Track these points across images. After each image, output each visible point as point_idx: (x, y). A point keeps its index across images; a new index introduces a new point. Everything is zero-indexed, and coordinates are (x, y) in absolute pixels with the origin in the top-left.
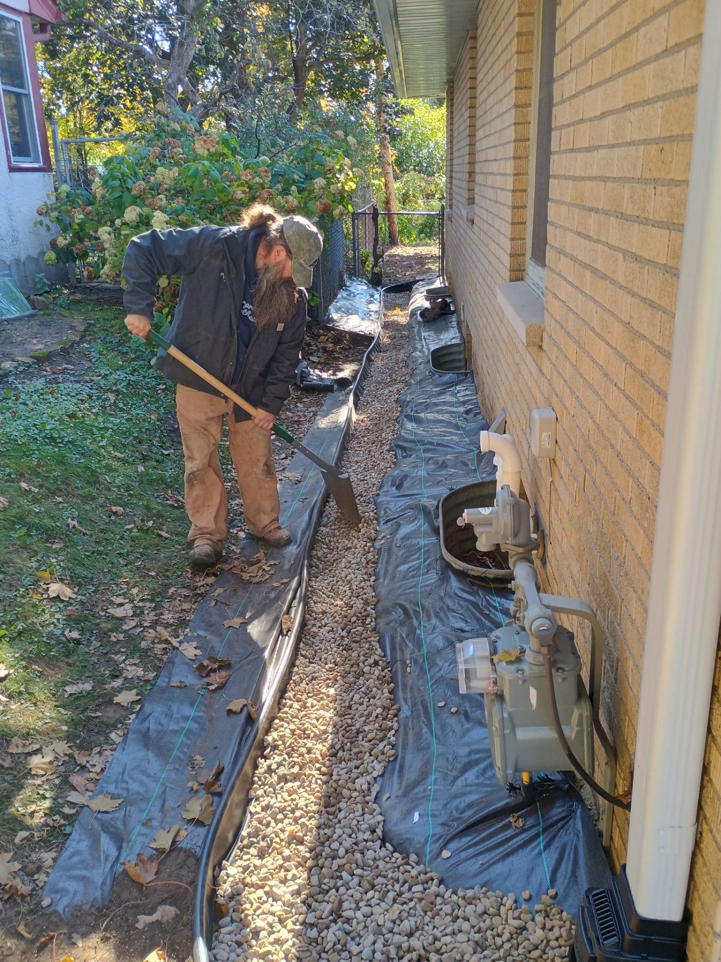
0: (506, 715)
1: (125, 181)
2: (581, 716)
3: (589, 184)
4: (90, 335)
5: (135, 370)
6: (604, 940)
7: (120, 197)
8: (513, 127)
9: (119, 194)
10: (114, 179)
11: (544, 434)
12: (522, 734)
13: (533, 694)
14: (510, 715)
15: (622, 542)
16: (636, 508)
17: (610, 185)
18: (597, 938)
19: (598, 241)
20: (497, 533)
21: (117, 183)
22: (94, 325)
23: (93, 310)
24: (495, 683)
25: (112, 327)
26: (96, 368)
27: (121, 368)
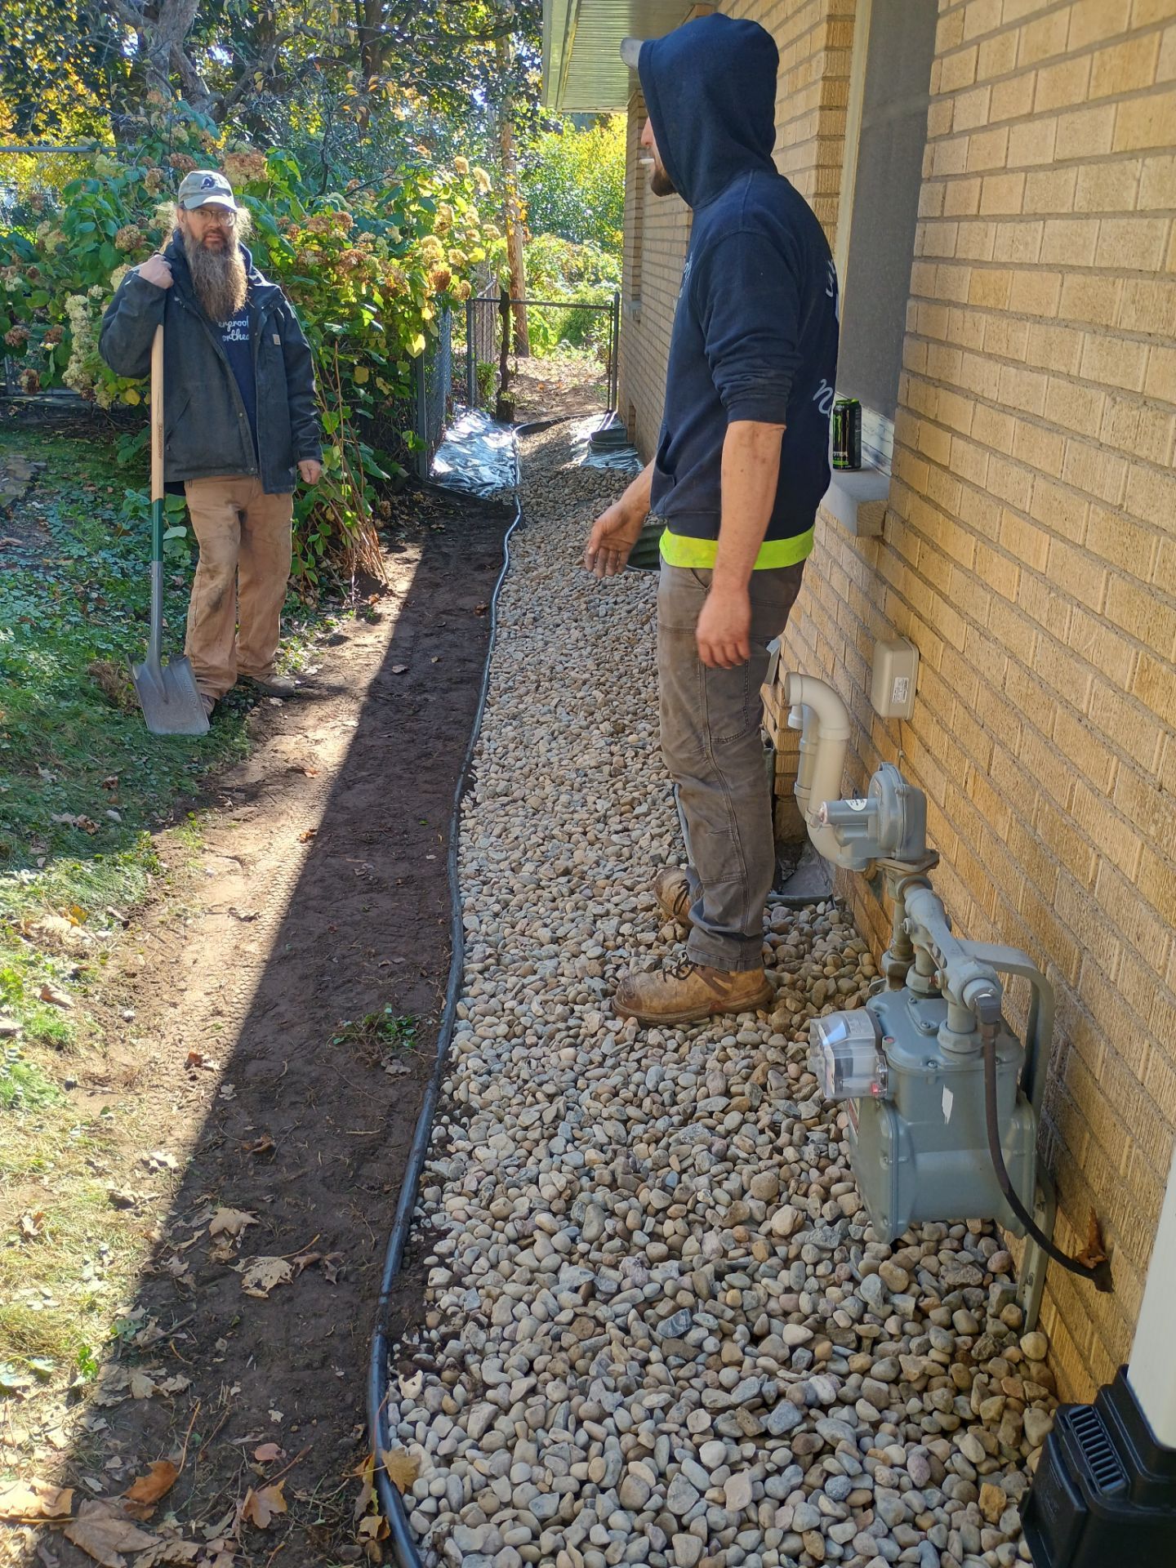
0: (901, 1132)
1: (103, 223)
2: (1021, 1132)
3: (1020, 275)
4: (41, 487)
5: (129, 552)
6: (1103, 1484)
7: (96, 251)
8: (814, 172)
9: (94, 246)
10: (83, 219)
11: (898, 680)
12: (926, 1161)
13: (948, 1098)
14: (909, 1131)
15: (1088, 858)
16: (1128, 806)
17: (1072, 280)
18: (1090, 1481)
19: (1042, 370)
20: (875, 840)
21: (90, 226)
22: (46, 469)
23: (38, 443)
24: (884, 1082)
25: (77, 474)
26: (62, 545)
27: (110, 546)
